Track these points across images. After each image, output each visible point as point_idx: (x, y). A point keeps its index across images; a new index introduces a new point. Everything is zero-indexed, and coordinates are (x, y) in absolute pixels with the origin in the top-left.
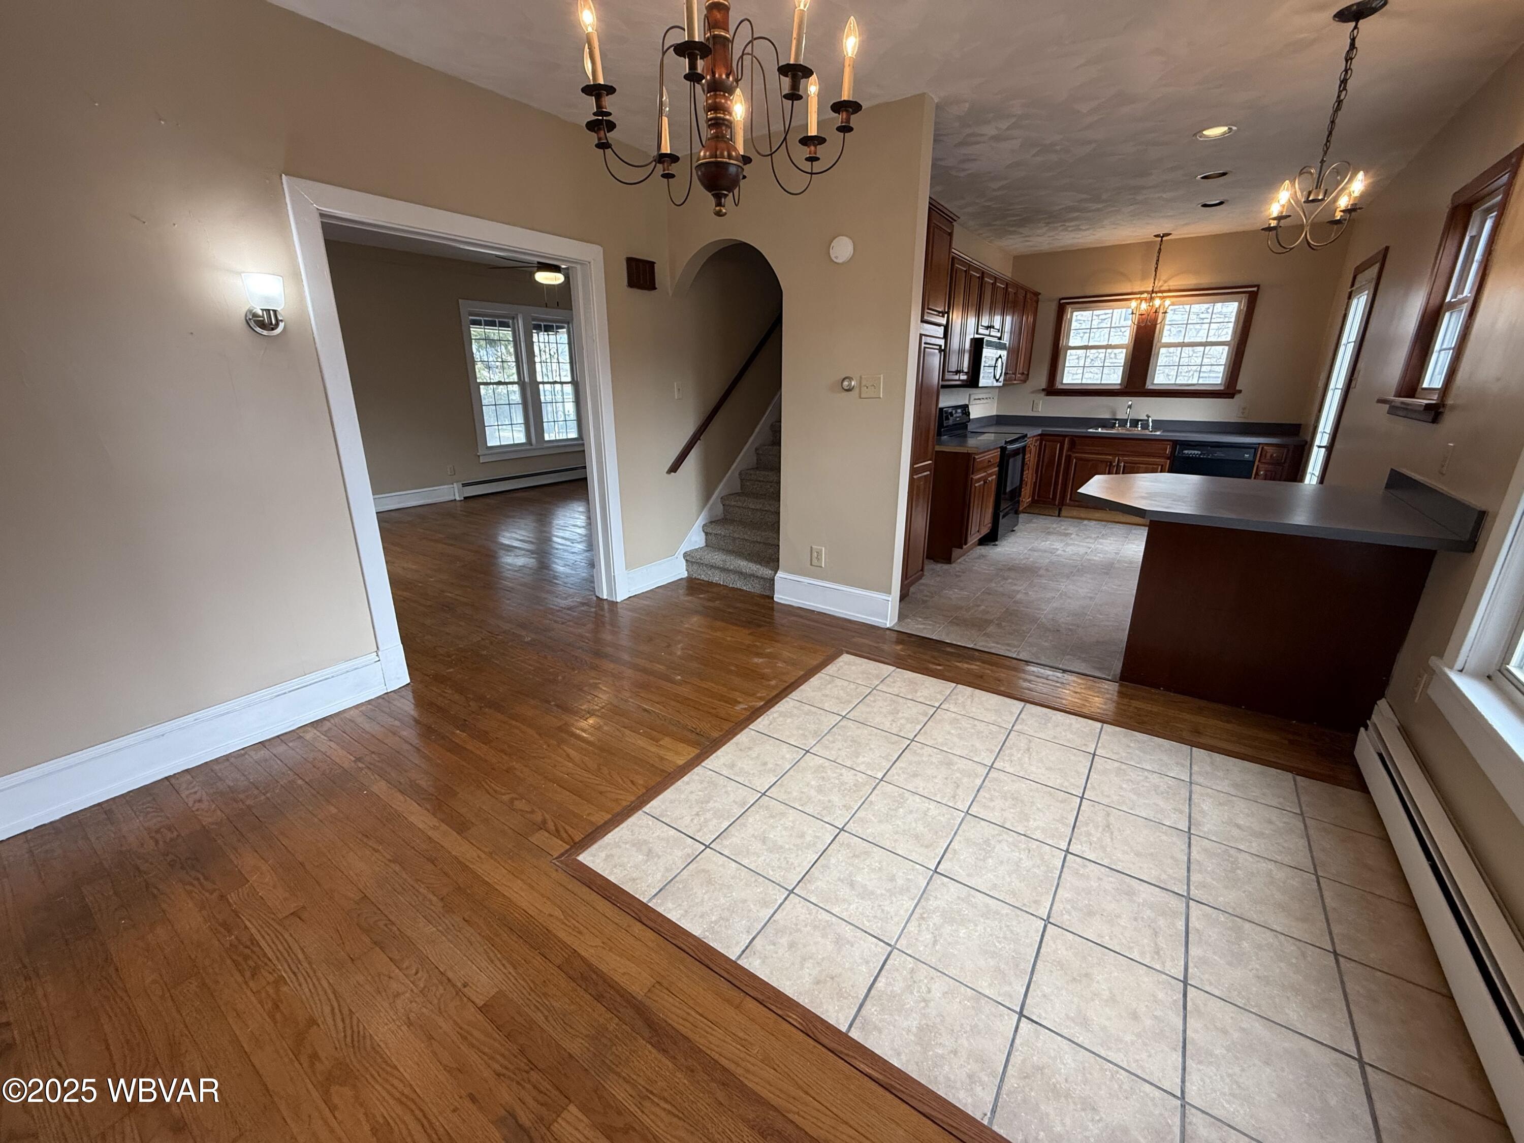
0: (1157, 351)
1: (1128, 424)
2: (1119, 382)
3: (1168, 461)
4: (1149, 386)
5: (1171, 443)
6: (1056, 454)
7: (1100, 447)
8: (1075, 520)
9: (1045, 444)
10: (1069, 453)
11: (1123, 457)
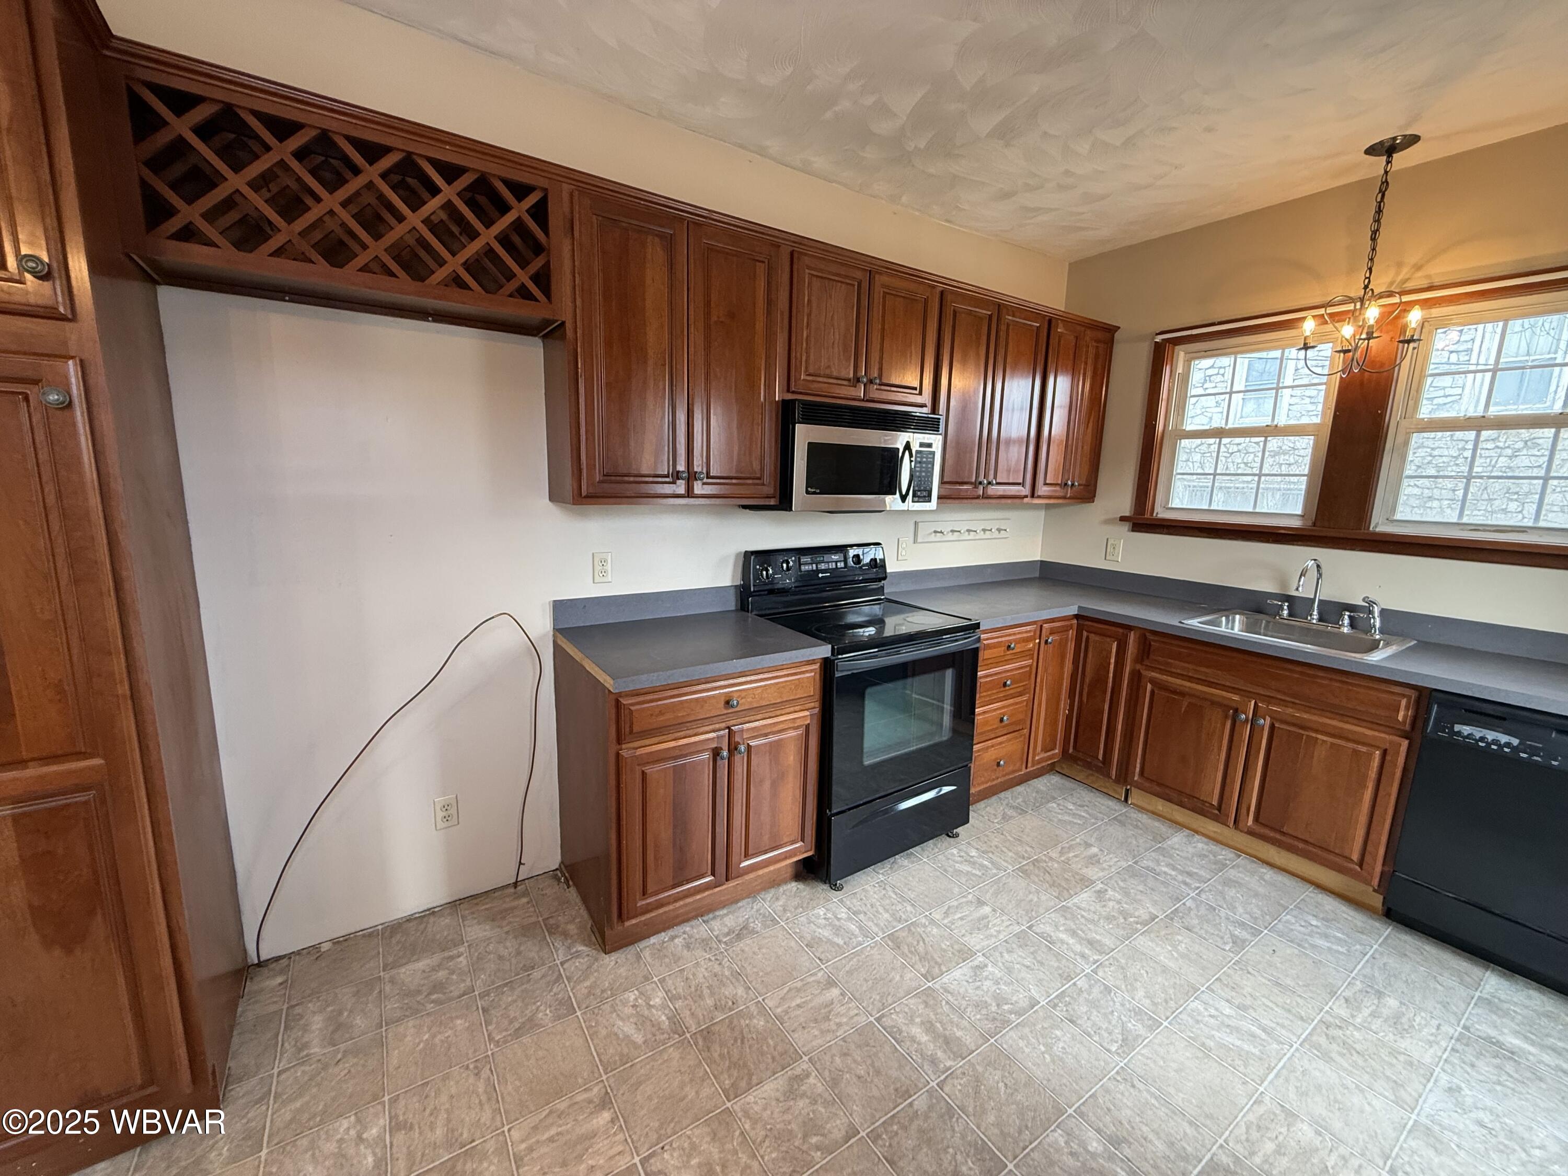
0: (1400, 439)
1: (1315, 613)
2: (1299, 511)
3: (1405, 743)
4: (1379, 524)
5: (1413, 694)
6: (1109, 664)
7: (1207, 667)
8: (1157, 824)
9: (1088, 638)
10: (1138, 667)
11: (1269, 703)
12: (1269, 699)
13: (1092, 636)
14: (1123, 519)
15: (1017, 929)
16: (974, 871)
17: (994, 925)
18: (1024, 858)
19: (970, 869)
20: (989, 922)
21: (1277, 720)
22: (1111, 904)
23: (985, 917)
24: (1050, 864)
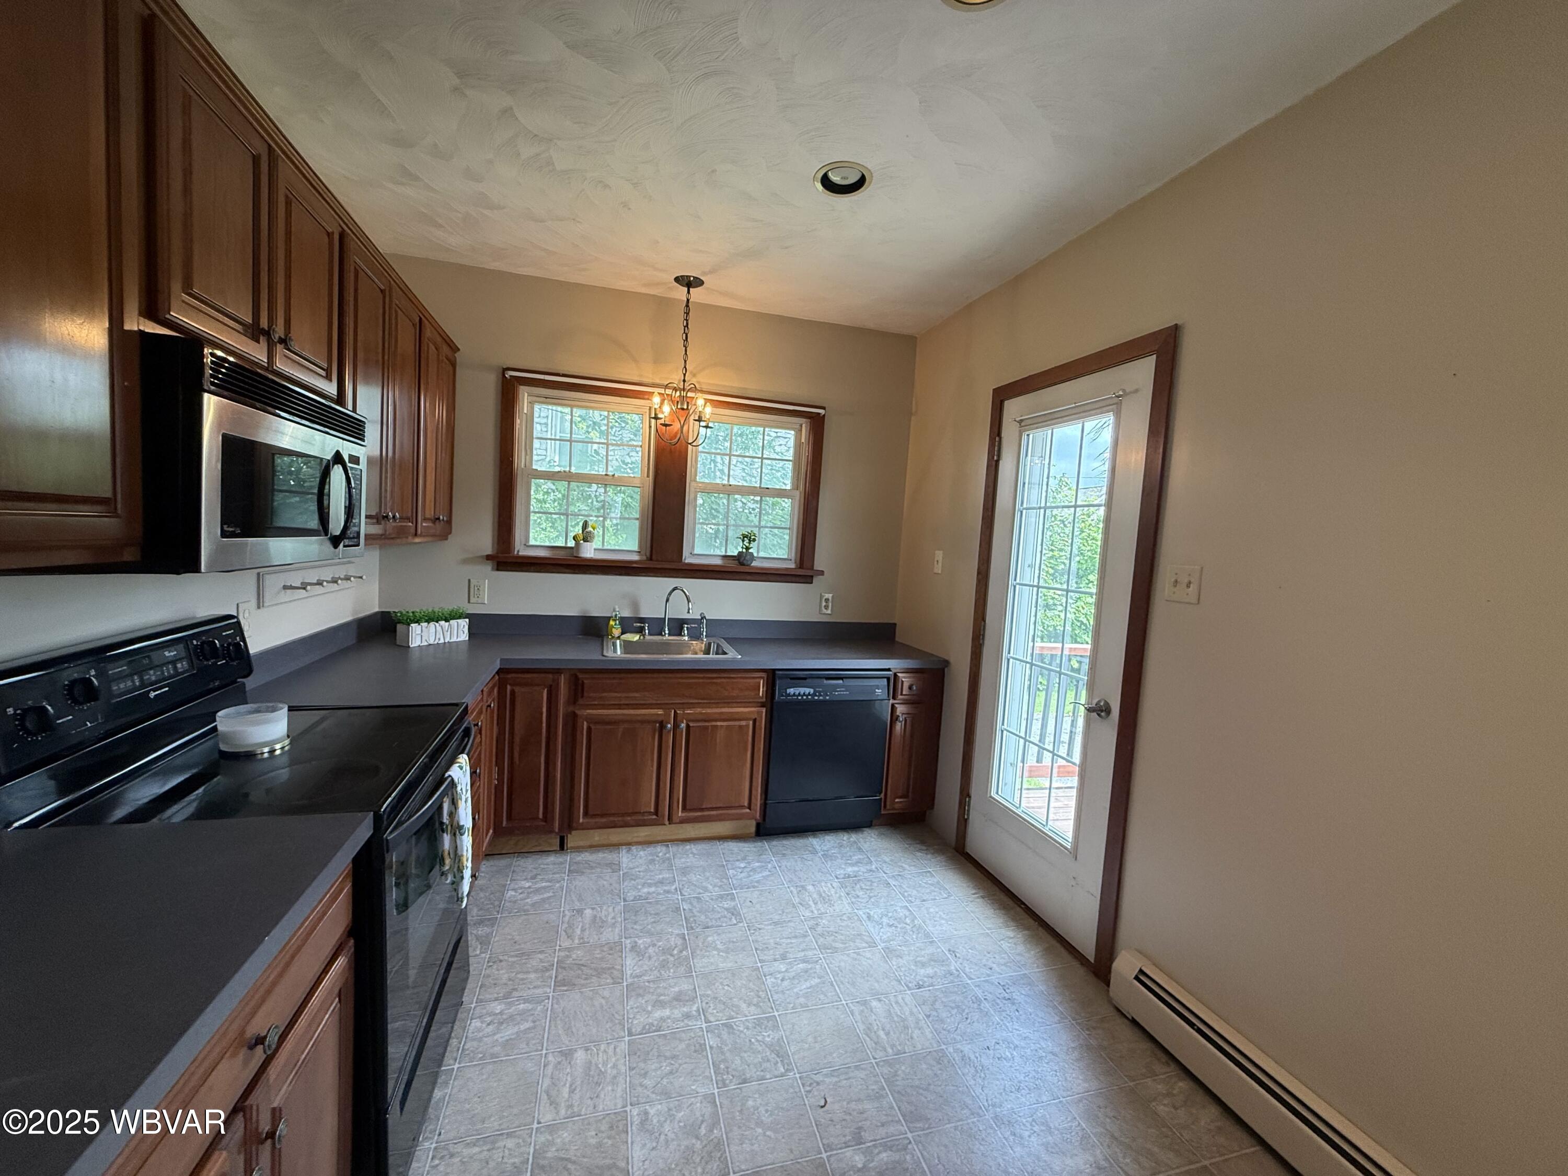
1: (667, 629)
2: (636, 548)
3: (764, 710)
4: (688, 559)
5: (765, 676)
6: (542, 714)
7: (637, 691)
8: (601, 855)
9: (513, 692)
10: (571, 709)
11: (684, 709)
12: (684, 706)
13: (517, 689)
14: (488, 558)
15: (623, 1046)
16: (522, 1027)
17: (605, 1064)
18: (547, 970)
19: (516, 1029)
20: (596, 1065)
21: (693, 721)
22: (651, 950)
23: (588, 1065)
24: (574, 956)
